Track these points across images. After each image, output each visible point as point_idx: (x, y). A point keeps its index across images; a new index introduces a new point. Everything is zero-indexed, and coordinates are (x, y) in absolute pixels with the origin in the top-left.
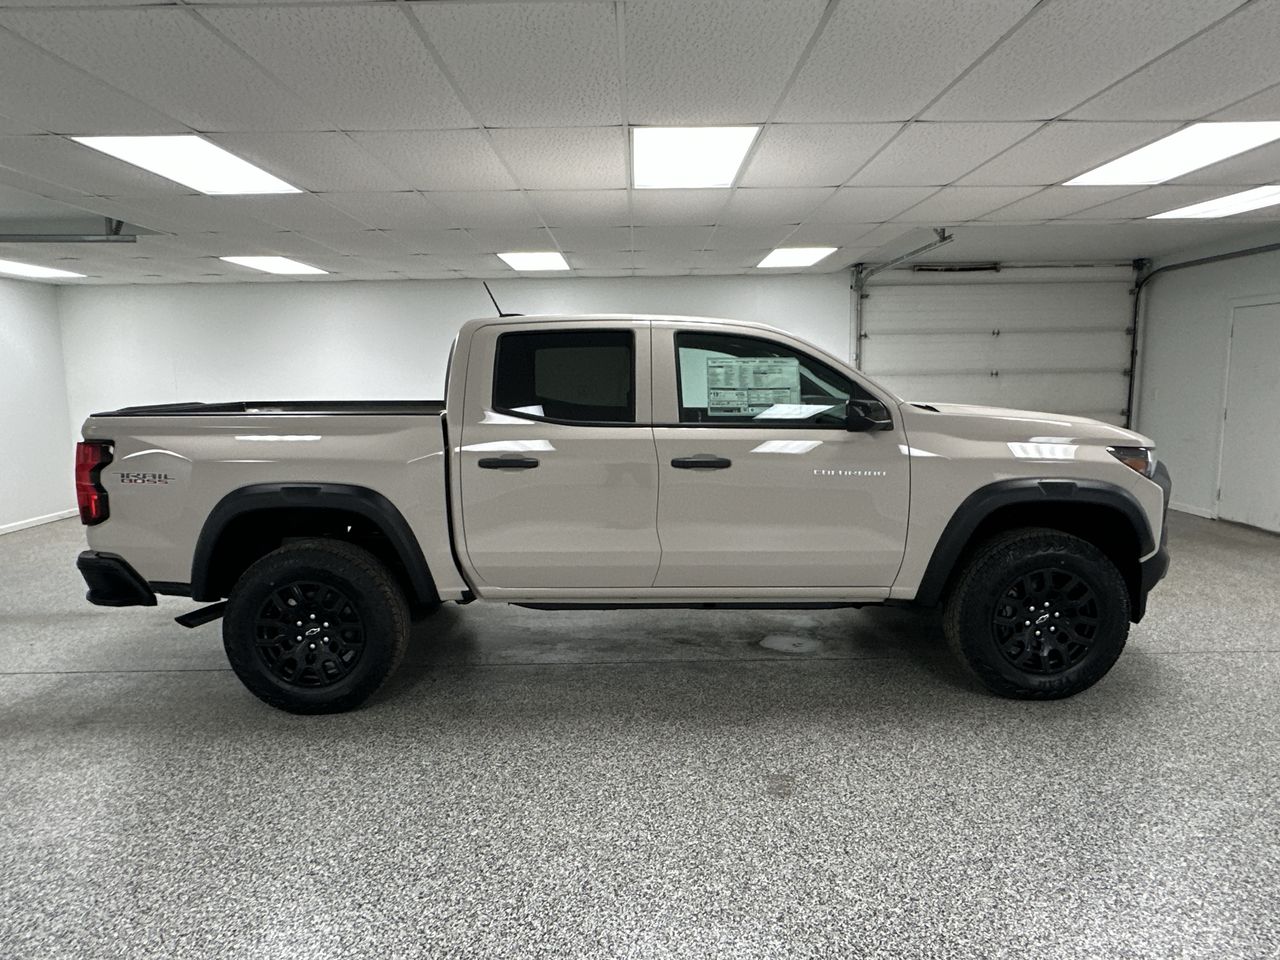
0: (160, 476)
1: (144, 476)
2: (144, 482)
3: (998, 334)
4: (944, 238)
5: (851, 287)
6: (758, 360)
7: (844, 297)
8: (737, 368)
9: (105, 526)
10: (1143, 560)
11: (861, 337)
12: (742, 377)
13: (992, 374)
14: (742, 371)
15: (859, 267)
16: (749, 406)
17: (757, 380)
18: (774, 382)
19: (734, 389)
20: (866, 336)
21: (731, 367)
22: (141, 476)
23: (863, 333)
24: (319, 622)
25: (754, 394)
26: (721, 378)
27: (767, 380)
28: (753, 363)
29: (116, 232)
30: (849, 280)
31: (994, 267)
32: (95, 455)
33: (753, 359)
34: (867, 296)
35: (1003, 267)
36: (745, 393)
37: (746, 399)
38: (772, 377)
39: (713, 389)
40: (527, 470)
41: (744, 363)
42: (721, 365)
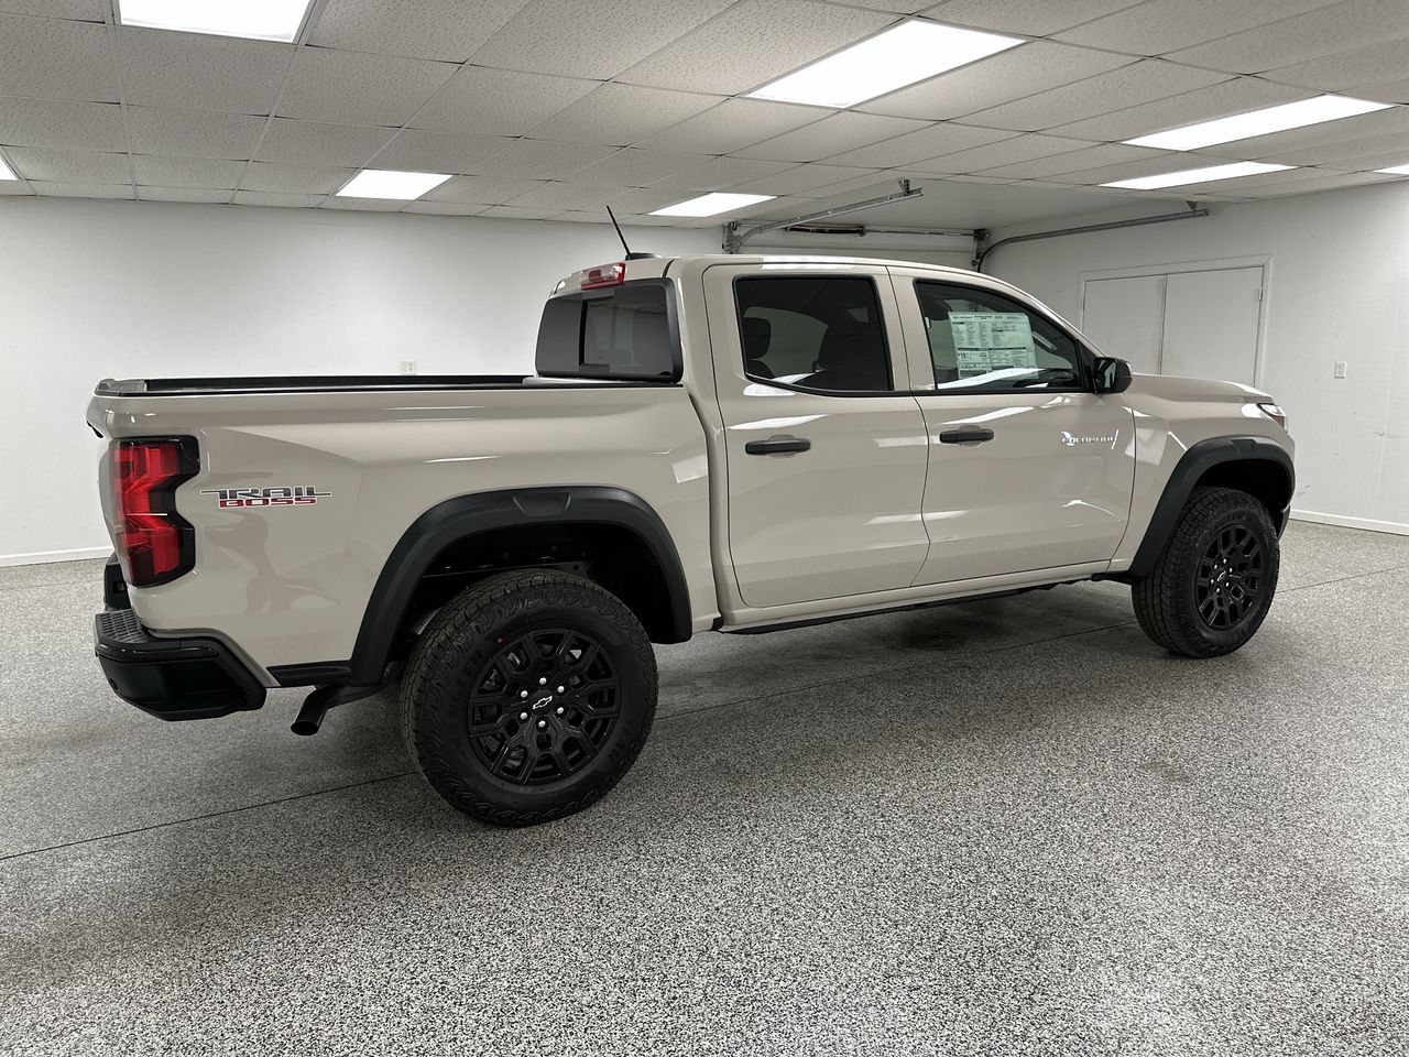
0: (298, 492)
1: (266, 493)
2: (266, 502)
8: (977, 325)
9: (185, 583)
10: (1284, 510)
14: (982, 328)
18: (1010, 340)
19: (977, 349)
22: (261, 494)
24: (551, 686)
25: (994, 355)
26: (964, 336)
27: (1004, 339)
28: (990, 319)
30: (720, 238)
31: (860, 230)
33: (989, 314)
35: (868, 231)
36: (987, 353)
37: (989, 361)
38: (1008, 335)
39: (959, 349)
40: (798, 454)
41: (982, 318)
42: (962, 320)
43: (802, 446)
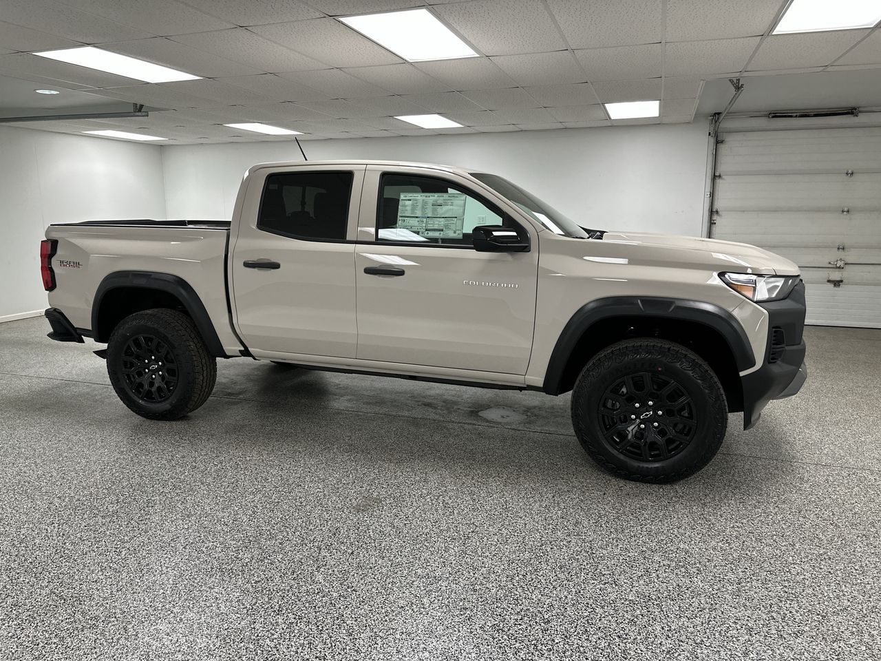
0: (76, 263)
2: (70, 266)
3: (852, 173)
4: (738, 87)
5: (710, 134)
6: (436, 195)
7: (701, 143)
8: (421, 201)
9: (55, 291)
10: (742, 374)
11: (715, 177)
12: (423, 208)
13: (843, 211)
14: (425, 203)
15: (717, 115)
16: (426, 230)
17: (434, 211)
18: (447, 211)
19: (417, 217)
20: (720, 176)
21: (416, 200)
22: (69, 263)
23: (717, 174)
24: (156, 361)
25: (430, 221)
26: (408, 208)
27: (442, 211)
28: (433, 197)
29: (140, 111)
30: (706, 127)
31: (852, 111)
32: (50, 249)
33: (433, 194)
34: (722, 142)
35: (860, 112)
36: (425, 220)
37: (424, 225)
38: (445, 208)
39: (402, 217)
40: (273, 270)
41: (426, 196)
42: (410, 198)
43: (276, 266)
